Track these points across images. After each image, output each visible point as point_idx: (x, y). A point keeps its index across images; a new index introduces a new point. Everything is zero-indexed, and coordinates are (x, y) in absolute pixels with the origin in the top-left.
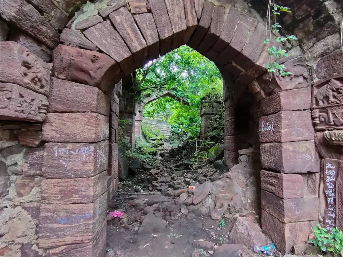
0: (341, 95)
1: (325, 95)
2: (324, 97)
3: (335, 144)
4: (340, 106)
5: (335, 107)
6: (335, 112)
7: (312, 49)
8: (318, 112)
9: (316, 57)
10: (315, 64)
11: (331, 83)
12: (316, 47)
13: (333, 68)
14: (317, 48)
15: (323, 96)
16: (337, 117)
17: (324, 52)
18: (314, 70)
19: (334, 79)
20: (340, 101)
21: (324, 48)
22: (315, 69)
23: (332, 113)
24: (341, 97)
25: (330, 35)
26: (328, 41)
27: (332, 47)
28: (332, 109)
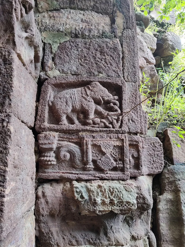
0: (115, 113)
1: (78, 107)
2: (74, 110)
3: (100, 211)
4: (111, 132)
5: (101, 134)
6: (100, 142)
7: (56, 14)
8: (57, 138)
9: (62, 32)
10: (56, 42)
11: (94, 87)
12: (66, 15)
13: (96, 64)
14: (68, 18)
15: (73, 106)
16: (104, 154)
17: (80, 33)
18: (52, 53)
19: (99, 82)
20: (111, 123)
21: (82, 25)
22: (54, 52)
23: (94, 145)
24: (114, 117)
25: (96, 12)
26: (91, 17)
27: (96, 32)
28: (94, 137)
